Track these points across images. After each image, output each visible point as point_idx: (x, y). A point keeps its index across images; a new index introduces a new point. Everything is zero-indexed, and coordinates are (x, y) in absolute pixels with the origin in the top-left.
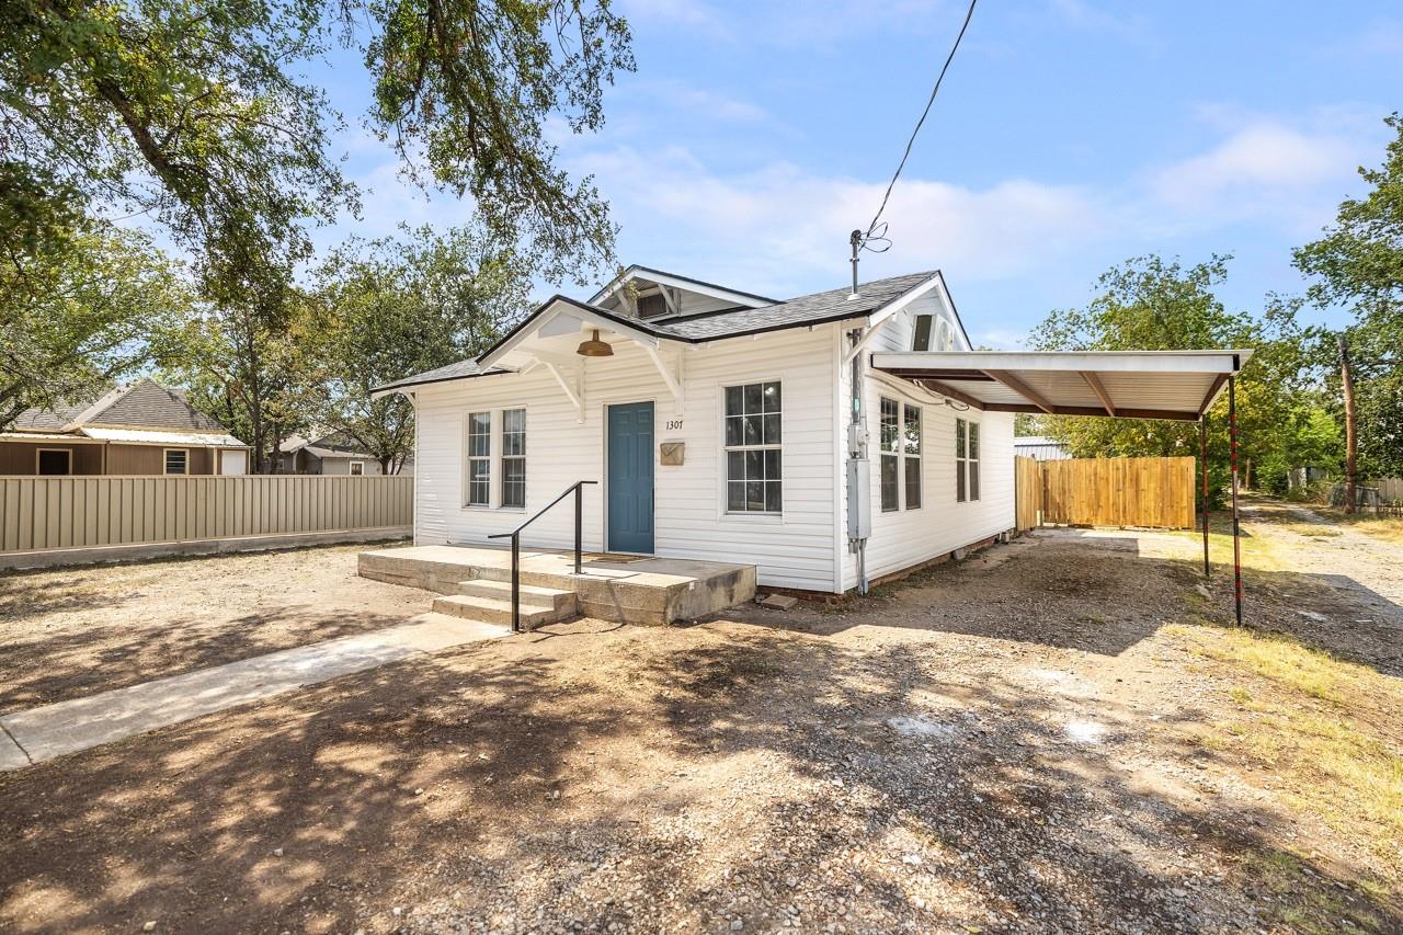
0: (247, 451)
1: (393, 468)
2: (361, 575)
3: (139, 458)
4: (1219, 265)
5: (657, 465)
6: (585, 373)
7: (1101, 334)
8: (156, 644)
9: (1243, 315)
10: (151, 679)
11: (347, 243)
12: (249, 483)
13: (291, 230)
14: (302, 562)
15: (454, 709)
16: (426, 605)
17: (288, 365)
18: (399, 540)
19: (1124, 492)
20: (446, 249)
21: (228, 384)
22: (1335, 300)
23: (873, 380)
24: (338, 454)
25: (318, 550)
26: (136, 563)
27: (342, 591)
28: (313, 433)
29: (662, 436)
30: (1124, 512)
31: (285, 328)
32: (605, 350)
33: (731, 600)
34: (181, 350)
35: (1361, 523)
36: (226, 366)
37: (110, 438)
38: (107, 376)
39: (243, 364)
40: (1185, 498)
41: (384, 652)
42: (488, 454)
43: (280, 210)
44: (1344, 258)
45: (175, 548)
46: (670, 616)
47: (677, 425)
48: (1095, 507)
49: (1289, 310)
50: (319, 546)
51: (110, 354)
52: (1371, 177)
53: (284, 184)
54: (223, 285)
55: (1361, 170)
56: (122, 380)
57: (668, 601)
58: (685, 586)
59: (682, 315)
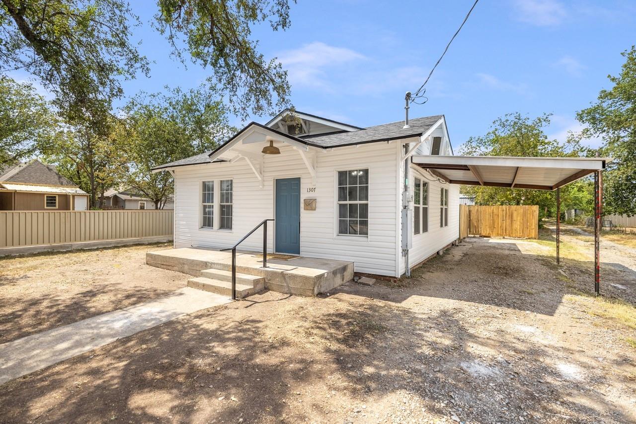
0: (87, 196)
1: (161, 205)
2: (147, 264)
3: (32, 201)
4: (547, 118)
5: (302, 210)
6: (264, 163)
7: (490, 149)
8: (32, 312)
9: (555, 141)
10: (28, 334)
11: (138, 95)
12: (88, 215)
13: (111, 81)
14: (116, 256)
15: (209, 360)
16: (183, 283)
17: (108, 155)
18: (165, 243)
19: (506, 221)
20: (189, 99)
21: (77, 163)
22: (594, 135)
23: (412, 169)
24: (134, 198)
25: (124, 249)
26: (28, 256)
27: (138, 273)
28: (121, 188)
29: (304, 195)
30: (506, 230)
31: (107, 135)
32: (276, 151)
33: (343, 281)
34: (53, 146)
35: (607, 236)
36: (76, 155)
37: (17, 189)
38: (15, 158)
39: (85, 154)
40: (534, 224)
41: (163, 315)
42: (213, 202)
43: (104, 69)
44: (598, 116)
45: (49, 248)
46: (316, 292)
47: (312, 190)
48: (492, 228)
49: (577, 139)
50: (124, 246)
51: (16, 147)
52: (613, 80)
53: (106, 56)
54: (71, 110)
55: (609, 76)
56: (23, 160)
57: (315, 284)
58: (323, 275)
59: (311, 134)
